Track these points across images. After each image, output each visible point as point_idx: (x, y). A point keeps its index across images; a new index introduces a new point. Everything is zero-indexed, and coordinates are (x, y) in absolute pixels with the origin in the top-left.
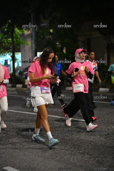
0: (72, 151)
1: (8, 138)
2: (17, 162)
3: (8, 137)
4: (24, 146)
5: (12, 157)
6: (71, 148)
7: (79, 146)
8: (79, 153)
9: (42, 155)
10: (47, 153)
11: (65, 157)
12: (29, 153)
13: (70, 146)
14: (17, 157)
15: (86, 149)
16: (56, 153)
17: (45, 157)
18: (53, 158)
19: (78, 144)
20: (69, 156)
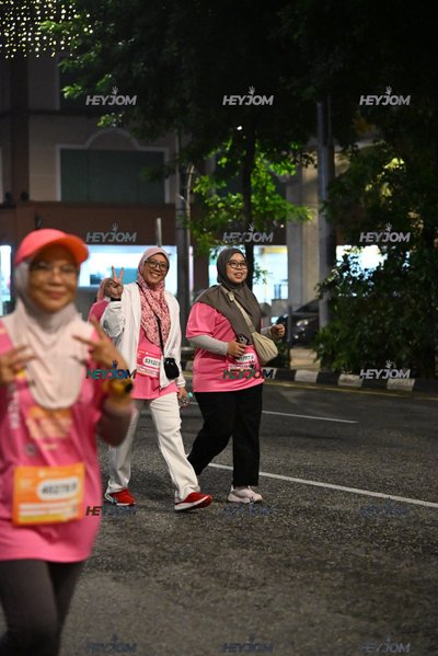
0: (375, 620)
1: (158, 562)
2: (160, 647)
3: (159, 556)
4: (206, 591)
5: (148, 632)
6: (374, 608)
7: (407, 605)
8: (398, 628)
9: (257, 629)
10: (277, 624)
11: (340, 640)
12: (215, 617)
13: (373, 601)
14: (166, 629)
15: (427, 615)
16: (312, 625)
17: (266, 635)
18: (293, 643)
19: (407, 596)
20: (356, 637)
